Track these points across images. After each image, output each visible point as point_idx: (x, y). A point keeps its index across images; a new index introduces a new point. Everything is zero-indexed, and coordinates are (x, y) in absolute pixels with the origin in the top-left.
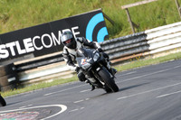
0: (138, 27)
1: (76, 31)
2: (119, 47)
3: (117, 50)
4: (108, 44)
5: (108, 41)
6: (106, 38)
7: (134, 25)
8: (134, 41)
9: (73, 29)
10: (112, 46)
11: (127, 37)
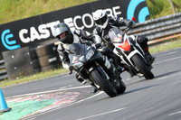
0: (178, 7)
1: (117, 11)
2: (160, 27)
3: (158, 30)
4: (149, 24)
5: (149, 21)
6: (147, 18)
7: (175, 5)
8: (175, 21)
9: (114, 9)
10: (153, 26)
11: (168, 17)
